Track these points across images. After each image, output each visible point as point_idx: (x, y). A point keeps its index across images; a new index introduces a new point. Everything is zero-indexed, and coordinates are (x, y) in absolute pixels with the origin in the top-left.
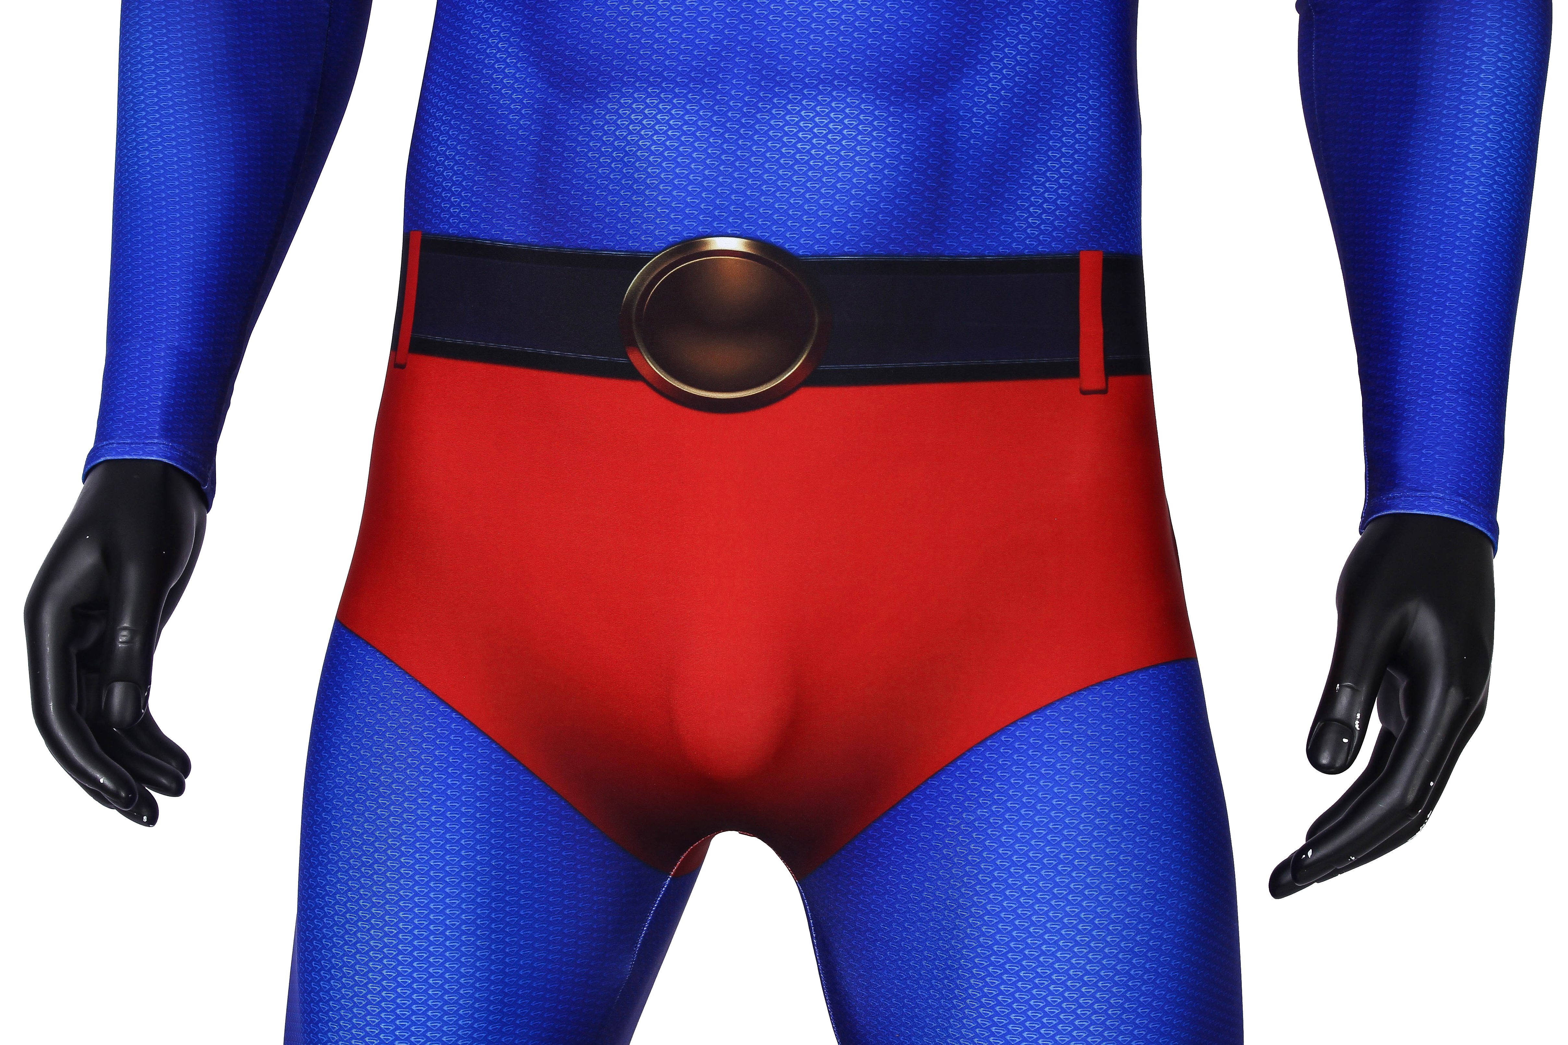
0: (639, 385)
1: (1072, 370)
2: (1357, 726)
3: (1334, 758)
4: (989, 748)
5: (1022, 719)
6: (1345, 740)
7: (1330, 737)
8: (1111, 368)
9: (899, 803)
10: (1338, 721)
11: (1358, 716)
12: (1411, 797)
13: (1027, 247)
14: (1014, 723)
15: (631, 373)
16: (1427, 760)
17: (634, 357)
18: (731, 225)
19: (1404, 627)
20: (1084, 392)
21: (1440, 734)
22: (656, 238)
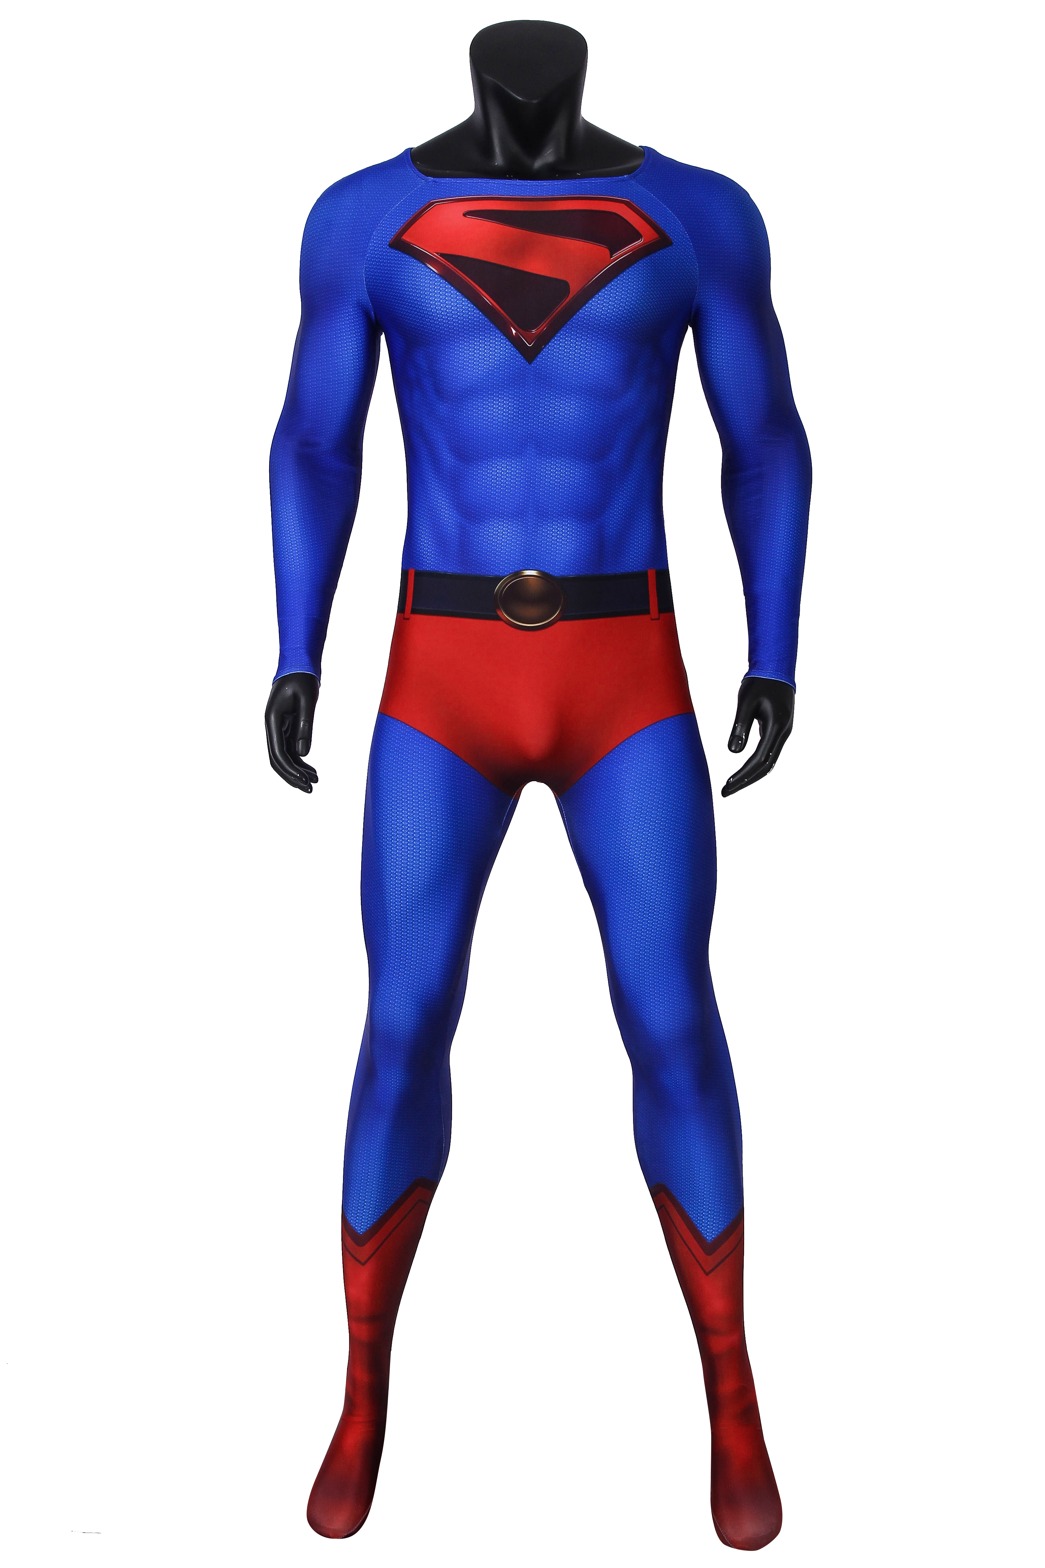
0: (501, 623)
1: (647, 612)
2: (744, 738)
3: (736, 748)
4: (627, 743)
5: (637, 733)
6: (740, 742)
7: (735, 741)
8: (661, 611)
9: (596, 764)
10: (737, 736)
11: (744, 734)
12: (763, 759)
13: (630, 569)
14: (634, 734)
15: (498, 618)
16: (768, 746)
17: (499, 613)
18: (531, 566)
19: (759, 705)
20: (652, 620)
21: (772, 739)
22: (506, 571)
